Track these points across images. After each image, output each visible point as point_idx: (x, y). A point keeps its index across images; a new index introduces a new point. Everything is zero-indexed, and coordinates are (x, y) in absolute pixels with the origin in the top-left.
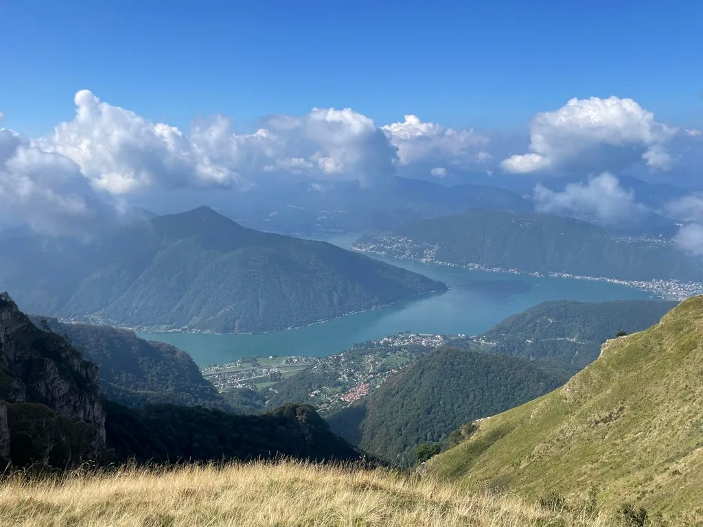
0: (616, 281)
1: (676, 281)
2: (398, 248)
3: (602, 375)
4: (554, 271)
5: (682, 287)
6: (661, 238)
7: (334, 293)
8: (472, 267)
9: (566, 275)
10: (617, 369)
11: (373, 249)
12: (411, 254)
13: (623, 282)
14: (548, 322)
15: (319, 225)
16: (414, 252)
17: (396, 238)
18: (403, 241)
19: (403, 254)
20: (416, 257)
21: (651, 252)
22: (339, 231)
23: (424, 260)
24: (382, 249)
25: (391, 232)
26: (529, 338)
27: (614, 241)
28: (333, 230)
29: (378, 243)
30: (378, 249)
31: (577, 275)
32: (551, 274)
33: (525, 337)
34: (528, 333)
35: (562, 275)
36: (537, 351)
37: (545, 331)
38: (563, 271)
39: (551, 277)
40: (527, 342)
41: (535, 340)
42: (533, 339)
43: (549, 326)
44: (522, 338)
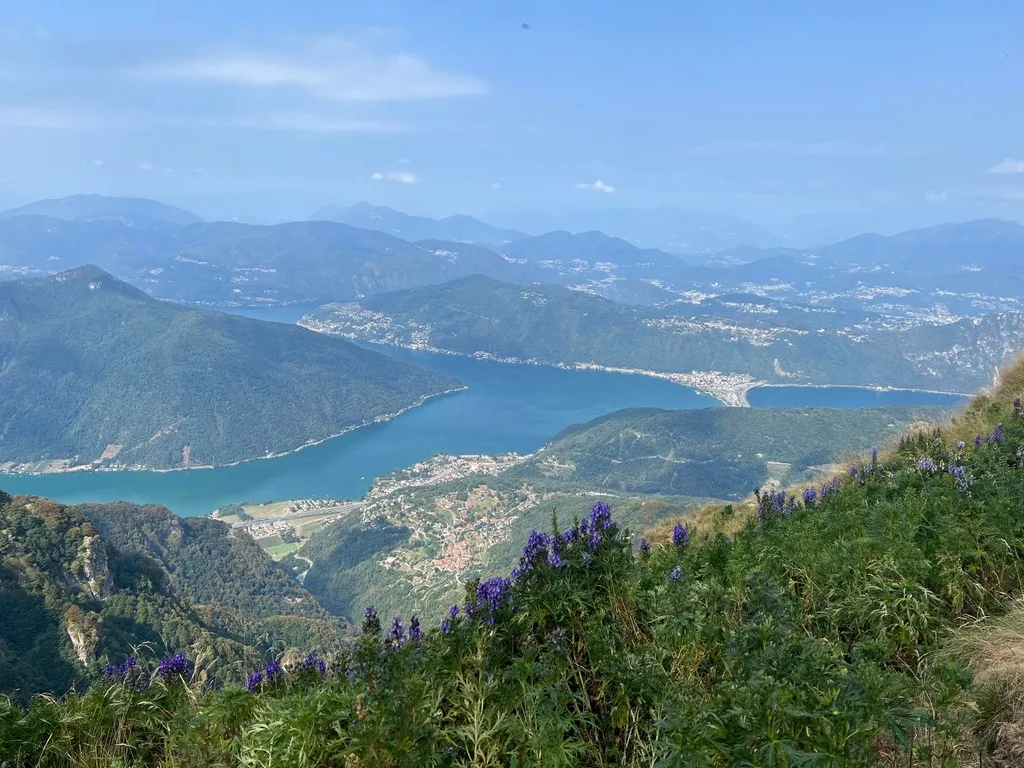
0: (652, 374)
1: (718, 373)
2: (373, 328)
4: (579, 361)
5: (726, 381)
6: (693, 322)
7: (324, 400)
8: (481, 356)
9: (595, 367)
11: (335, 329)
12: (394, 338)
13: (661, 375)
14: (635, 437)
15: (238, 291)
16: (398, 335)
17: (367, 313)
18: (379, 319)
19: (382, 337)
20: (402, 342)
21: (688, 339)
22: (270, 300)
23: (414, 347)
24: (349, 330)
25: (358, 306)
26: (615, 458)
27: (646, 324)
28: (261, 299)
29: (342, 320)
30: (343, 330)
31: (609, 366)
32: (578, 365)
33: (610, 456)
34: (613, 451)
35: (591, 366)
36: (628, 474)
37: (633, 448)
38: (591, 362)
39: (579, 369)
40: (614, 463)
41: (624, 460)
42: (621, 458)
43: (637, 441)
44: (607, 458)
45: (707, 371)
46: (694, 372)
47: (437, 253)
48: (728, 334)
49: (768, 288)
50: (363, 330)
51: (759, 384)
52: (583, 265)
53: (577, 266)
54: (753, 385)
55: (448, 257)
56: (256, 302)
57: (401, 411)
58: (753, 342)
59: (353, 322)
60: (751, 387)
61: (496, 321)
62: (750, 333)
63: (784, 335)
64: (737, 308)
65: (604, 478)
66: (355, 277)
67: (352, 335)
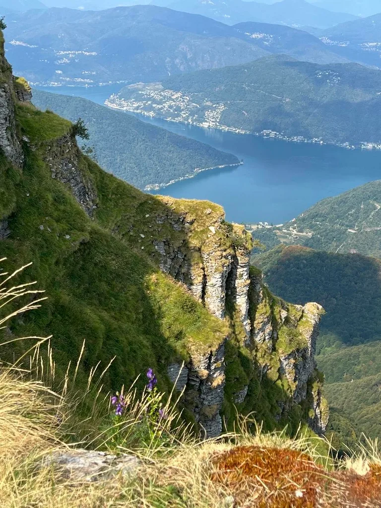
2: (171, 107)
4: (368, 141)
8: (268, 135)
11: (137, 108)
12: (188, 117)
14: (375, 208)
15: (60, 72)
16: (192, 114)
17: (167, 93)
18: (177, 98)
19: (178, 115)
20: (196, 120)
22: (88, 81)
23: (205, 125)
24: (150, 108)
25: (161, 87)
26: (351, 227)
28: (80, 80)
29: (144, 99)
30: (145, 109)
32: (364, 145)
33: (347, 226)
34: (351, 221)
35: (377, 146)
36: (361, 244)
37: (371, 219)
38: (378, 142)
39: (364, 148)
40: (349, 232)
41: (359, 230)
42: (357, 228)
43: (377, 212)
44: (343, 228)
47: (254, 36)
50: (162, 108)
55: (263, 39)
56: (74, 83)
57: (172, 182)
59: (154, 101)
61: (287, 100)
65: (337, 246)
66: (168, 59)
67: (152, 114)
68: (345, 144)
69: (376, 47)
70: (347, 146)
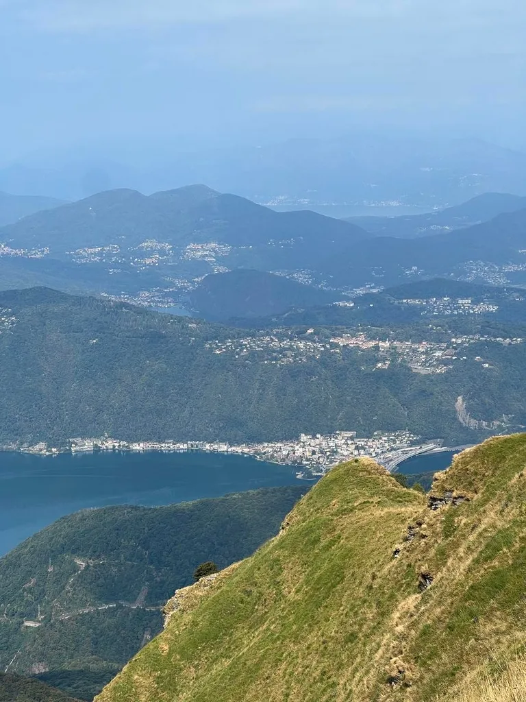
1: (350, 434)
3: (159, 680)
4: (84, 436)
5: (363, 448)
9: (110, 444)
10: (190, 659)
13: (238, 449)
14: (75, 568)
21: (293, 372)
26: (31, 616)
27: (211, 349)
31: (138, 441)
32: (76, 444)
33: (22, 615)
34: (29, 604)
35: (102, 444)
36: (55, 648)
37: (69, 592)
38: (103, 435)
39: (76, 451)
40: (27, 627)
41: (47, 620)
42: (43, 617)
43: (79, 576)
44: (15, 620)
45: (330, 432)
46: (303, 437)
48: (372, 356)
49: (511, 268)
51: (426, 448)
52: (162, 252)
53: (149, 254)
54: (416, 450)
58: (418, 369)
60: (411, 454)
62: (414, 351)
63: (476, 349)
64: (423, 308)
65: (6, 662)
68: (37, 447)
69: (100, 254)
70: (41, 450)
